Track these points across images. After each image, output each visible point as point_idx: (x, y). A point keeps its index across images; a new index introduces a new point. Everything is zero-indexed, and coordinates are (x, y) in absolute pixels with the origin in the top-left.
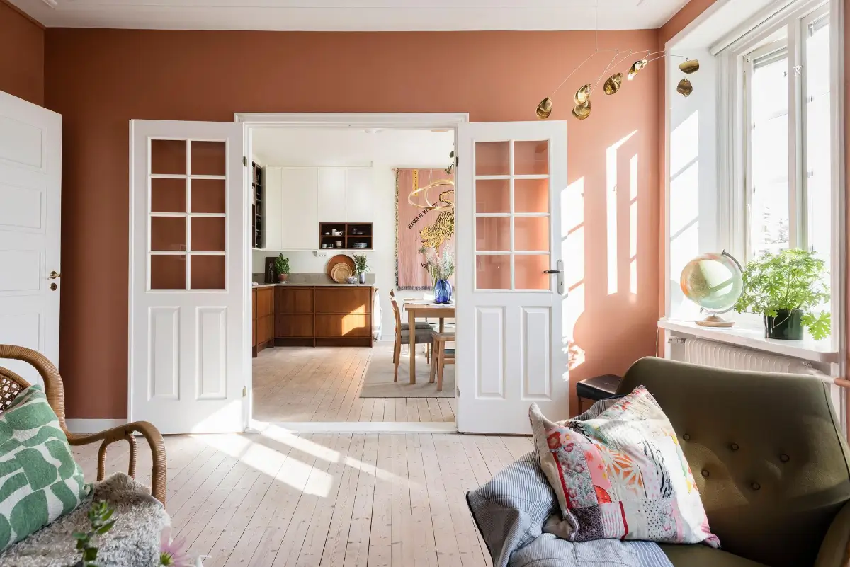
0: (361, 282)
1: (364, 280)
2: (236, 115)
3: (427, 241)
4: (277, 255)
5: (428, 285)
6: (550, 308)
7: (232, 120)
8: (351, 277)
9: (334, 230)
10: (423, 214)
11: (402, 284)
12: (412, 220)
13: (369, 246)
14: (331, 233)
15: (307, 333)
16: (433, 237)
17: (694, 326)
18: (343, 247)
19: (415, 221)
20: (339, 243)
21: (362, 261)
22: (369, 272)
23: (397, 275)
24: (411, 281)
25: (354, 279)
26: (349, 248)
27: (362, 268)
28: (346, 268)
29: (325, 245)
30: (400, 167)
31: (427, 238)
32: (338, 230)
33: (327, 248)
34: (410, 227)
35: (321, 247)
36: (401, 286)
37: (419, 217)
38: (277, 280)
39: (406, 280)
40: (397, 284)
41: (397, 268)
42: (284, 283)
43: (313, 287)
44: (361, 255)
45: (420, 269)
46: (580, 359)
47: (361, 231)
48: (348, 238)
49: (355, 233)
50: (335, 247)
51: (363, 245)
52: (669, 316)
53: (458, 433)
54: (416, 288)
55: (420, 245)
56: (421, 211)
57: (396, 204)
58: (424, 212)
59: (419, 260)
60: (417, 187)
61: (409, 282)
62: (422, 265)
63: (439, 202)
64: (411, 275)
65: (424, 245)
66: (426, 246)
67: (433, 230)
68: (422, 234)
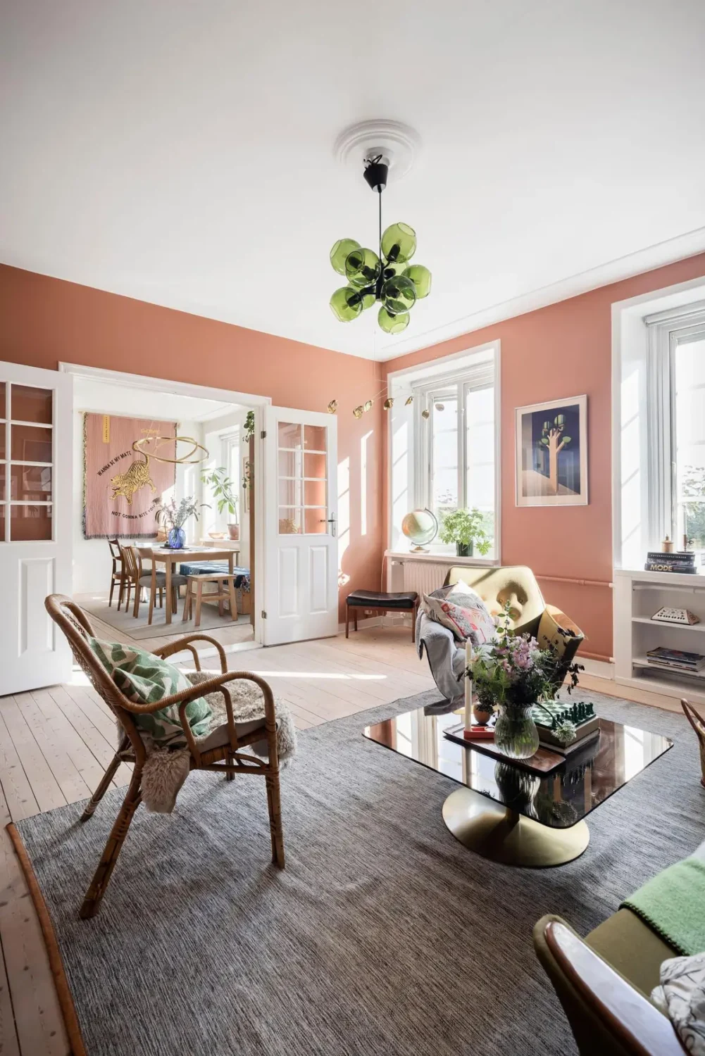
2: (62, 365)
3: (119, 489)
5: (120, 533)
6: (327, 546)
7: (57, 369)
10: (114, 461)
11: (90, 532)
12: (102, 467)
16: (125, 485)
17: (409, 553)
19: (106, 468)
23: (84, 523)
24: (101, 528)
30: (88, 411)
31: (119, 486)
34: (100, 474)
36: (89, 535)
37: (110, 464)
39: (95, 529)
40: (85, 533)
41: (84, 516)
45: (110, 519)
46: (347, 579)
52: (391, 548)
53: (264, 647)
54: (107, 536)
55: (111, 492)
56: (112, 458)
57: (84, 449)
58: (116, 460)
59: (111, 508)
60: (108, 434)
61: (98, 529)
62: (113, 513)
63: (132, 451)
64: (101, 523)
65: (115, 493)
66: (118, 494)
67: (126, 478)
68: (114, 481)
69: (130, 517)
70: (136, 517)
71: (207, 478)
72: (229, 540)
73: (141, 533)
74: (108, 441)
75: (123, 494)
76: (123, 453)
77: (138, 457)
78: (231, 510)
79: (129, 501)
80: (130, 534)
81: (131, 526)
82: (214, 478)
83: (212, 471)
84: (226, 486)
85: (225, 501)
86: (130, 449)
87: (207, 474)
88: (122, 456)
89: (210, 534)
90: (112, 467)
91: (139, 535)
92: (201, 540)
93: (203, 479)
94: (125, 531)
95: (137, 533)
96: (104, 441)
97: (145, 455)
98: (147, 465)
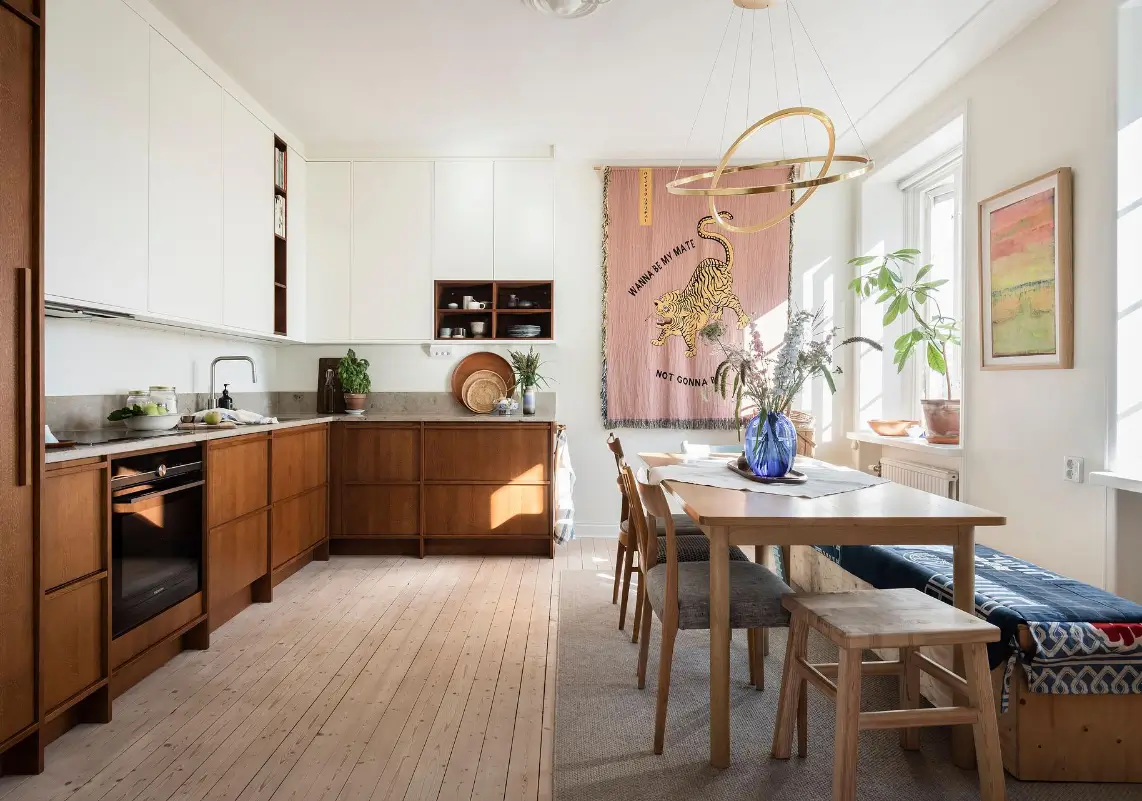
0: (527, 412)
1: (532, 407)
3: (669, 323)
4: (342, 354)
5: (673, 417)
8: (504, 401)
9: (468, 299)
10: (661, 263)
11: (615, 414)
12: (637, 278)
13: (546, 333)
14: (461, 305)
15: (406, 529)
16: (684, 313)
18: (487, 335)
19: (644, 280)
20: (479, 327)
21: (528, 367)
22: (545, 389)
23: (604, 395)
24: (634, 407)
25: (512, 405)
26: (499, 336)
27: (528, 380)
28: (494, 380)
29: (447, 331)
30: (611, 164)
31: (670, 315)
32: (477, 299)
33: (452, 337)
34: (633, 292)
35: (438, 335)
36: (613, 418)
37: (653, 271)
38: (343, 406)
39: (624, 409)
40: (605, 414)
41: (604, 380)
42: (357, 414)
43: (419, 423)
44: (525, 352)
45: (654, 384)
47: (528, 300)
48: (499, 316)
49: (513, 305)
50: (470, 335)
51: (532, 330)
54: (647, 422)
55: (654, 331)
56: (657, 258)
57: (603, 243)
58: (665, 260)
59: (654, 364)
60: (649, 206)
61: (630, 409)
62: (659, 374)
63: (696, 239)
64: (635, 396)
65: (663, 332)
66: (669, 332)
67: (684, 297)
68: (661, 306)
69: (694, 383)
70: (705, 382)
71: (864, 282)
72: (924, 442)
73: (715, 417)
74: (649, 223)
75: (678, 332)
76: (680, 243)
77: (710, 249)
78: (936, 359)
79: (690, 348)
80: (691, 418)
81: (695, 401)
82: (886, 279)
83: (879, 262)
84: (921, 293)
85: (917, 336)
86: (693, 235)
87: (865, 271)
88: (677, 252)
89: (874, 424)
90: (657, 276)
91: (711, 420)
92: (851, 436)
93: (855, 285)
94: (682, 411)
95: (705, 417)
96: (642, 223)
97: (724, 245)
98: (729, 268)
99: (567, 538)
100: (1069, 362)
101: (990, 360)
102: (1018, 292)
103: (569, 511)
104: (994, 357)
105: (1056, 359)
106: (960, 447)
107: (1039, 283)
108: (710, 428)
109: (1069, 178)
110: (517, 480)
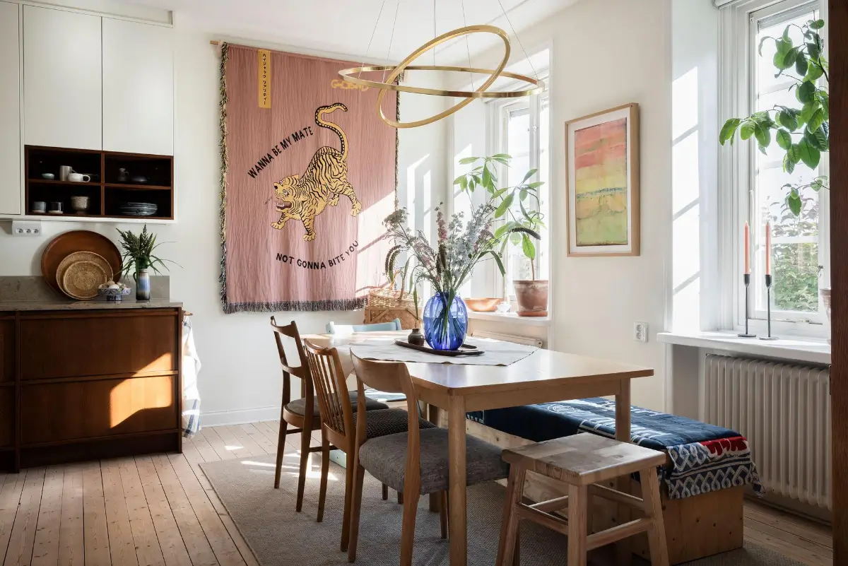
0: (140, 297)
1: (147, 291)
3: (290, 207)
5: (292, 300)
8: (115, 286)
9: (66, 169)
10: (280, 147)
11: (234, 298)
12: (257, 160)
13: (164, 210)
14: (57, 174)
16: (302, 198)
18: (92, 211)
19: (265, 162)
20: (82, 202)
21: (141, 249)
22: (163, 272)
23: (223, 279)
24: (255, 290)
25: (122, 289)
26: (109, 213)
27: (142, 262)
28: (95, 262)
29: (41, 206)
30: (229, 41)
31: (290, 199)
32: (77, 170)
33: (47, 213)
34: (252, 174)
35: (30, 210)
36: (233, 302)
37: (272, 154)
39: (243, 289)
40: (224, 298)
41: (223, 263)
44: (137, 233)
45: (274, 266)
47: (142, 175)
48: (106, 189)
49: (123, 179)
50: (70, 210)
51: (147, 208)
54: (268, 305)
55: (274, 214)
56: (277, 141)
57: (222, 121)
58: (284, 145)
59: (274, 249)
60: (268, 89)
61: (251, 292)
62: (279, 257)
63: (314, 128)
64: (256, 278)
65: (283, 216)
66: (289, 216)
67: (303, 183)
68: (280, 189)
69: (312, 266)
70: (323, 265)
71: (469, 179)
73: (333, 299)
74: (268, 106)
75: (297, 216)
76: (297, 129)
77: (326, 139)
78: (529, 247)
79: (309, 232)
80: (310, 300)
81: (313, 284)
84: (524, 192)
86: (310, 122)
88: (296, 137)
89: (470, 303)
90: (276, 160)
91: (329, 302)
94: (302, 295)
95: (325, 299)
96: (261, 105)
97: (339, 135)
98: (344, 157)
99: (194, 429)
100: (637, 250)
101: (575, 249)
102: (598, 195)
103: (196, 401)
104: (577, 246)
105: (628, 248)
106: (548, 319)
107: (615, 189)
108: (329, 309)
109: (637, 111)
110: (142, 372)
